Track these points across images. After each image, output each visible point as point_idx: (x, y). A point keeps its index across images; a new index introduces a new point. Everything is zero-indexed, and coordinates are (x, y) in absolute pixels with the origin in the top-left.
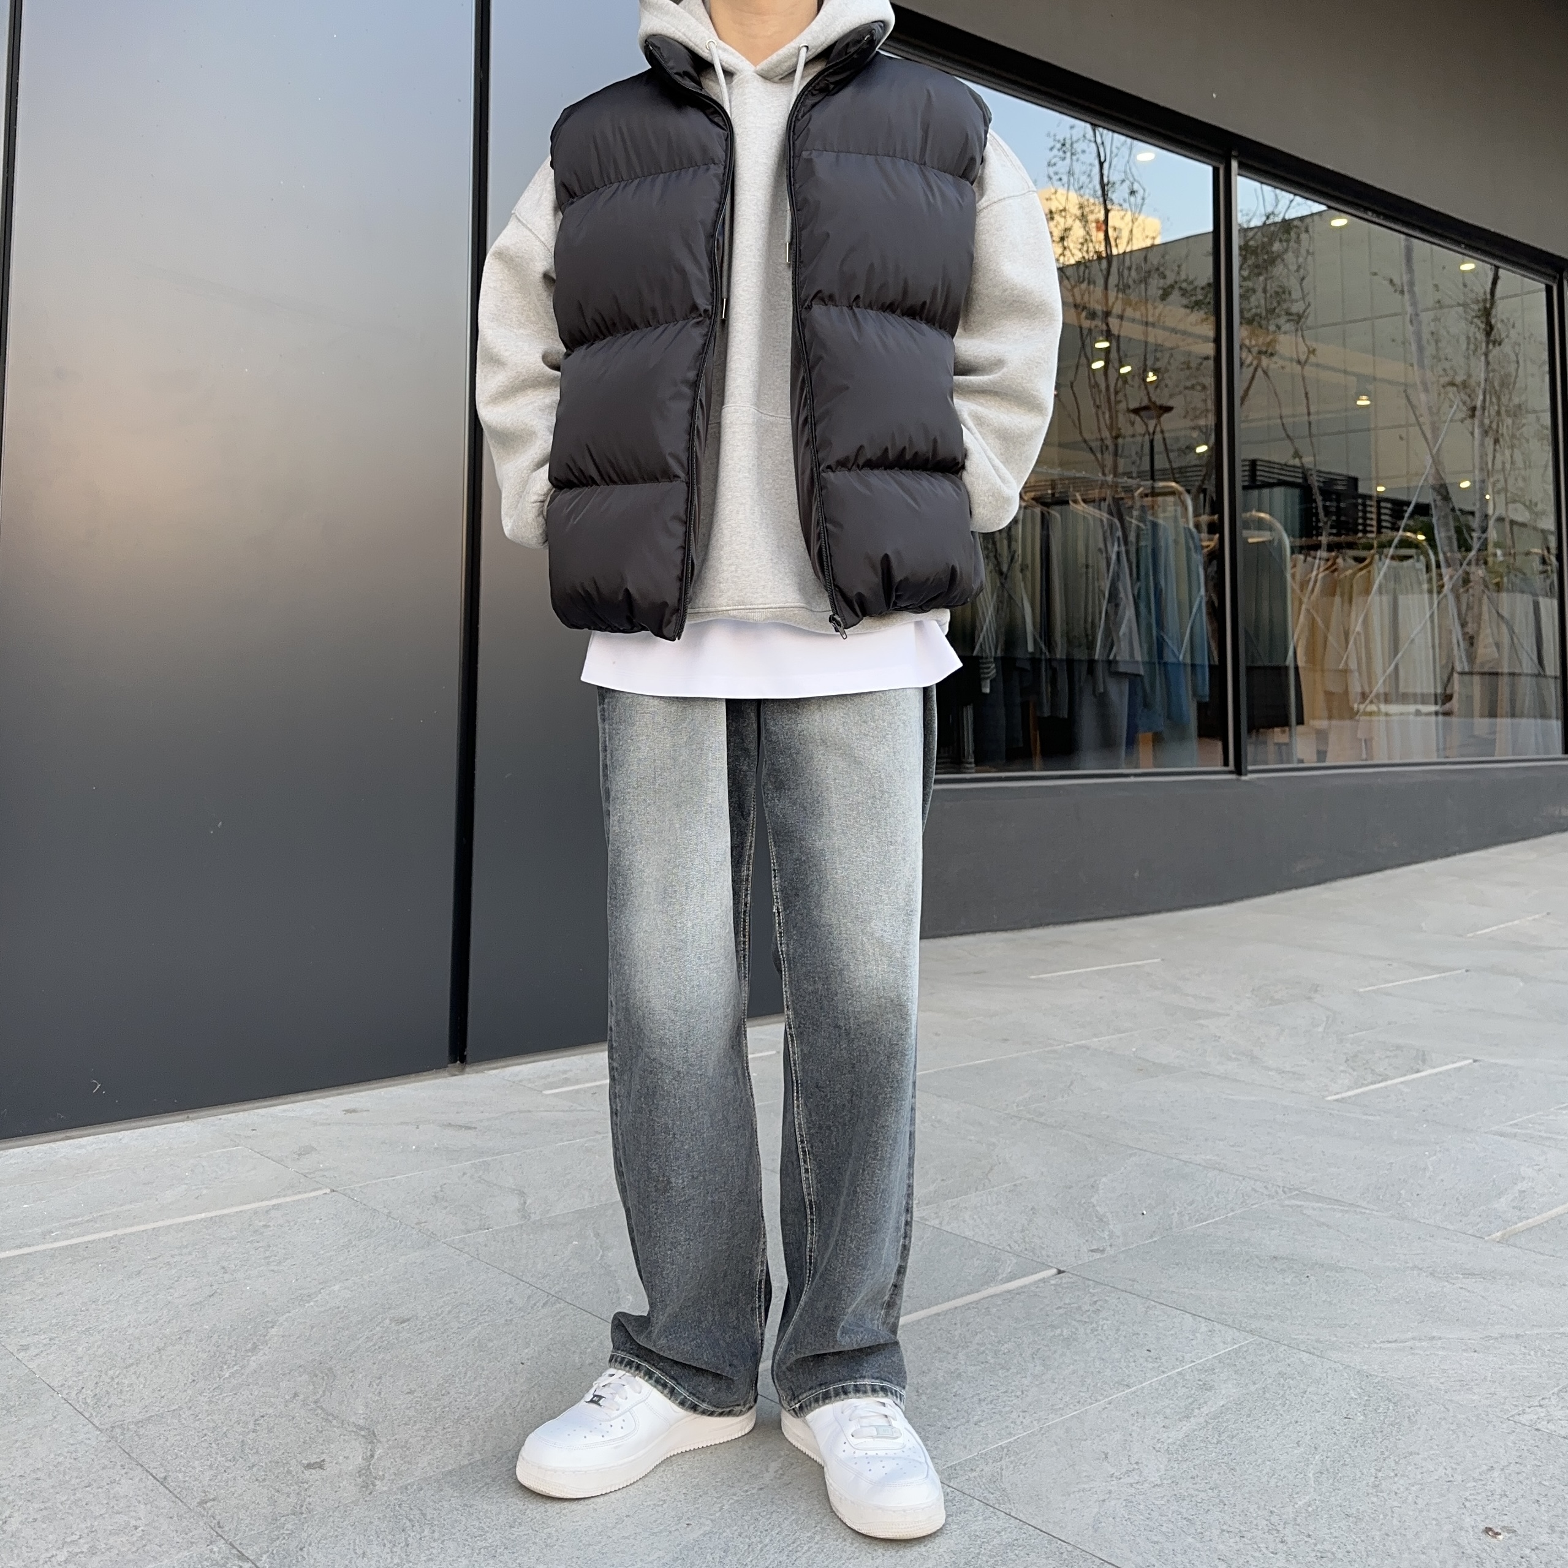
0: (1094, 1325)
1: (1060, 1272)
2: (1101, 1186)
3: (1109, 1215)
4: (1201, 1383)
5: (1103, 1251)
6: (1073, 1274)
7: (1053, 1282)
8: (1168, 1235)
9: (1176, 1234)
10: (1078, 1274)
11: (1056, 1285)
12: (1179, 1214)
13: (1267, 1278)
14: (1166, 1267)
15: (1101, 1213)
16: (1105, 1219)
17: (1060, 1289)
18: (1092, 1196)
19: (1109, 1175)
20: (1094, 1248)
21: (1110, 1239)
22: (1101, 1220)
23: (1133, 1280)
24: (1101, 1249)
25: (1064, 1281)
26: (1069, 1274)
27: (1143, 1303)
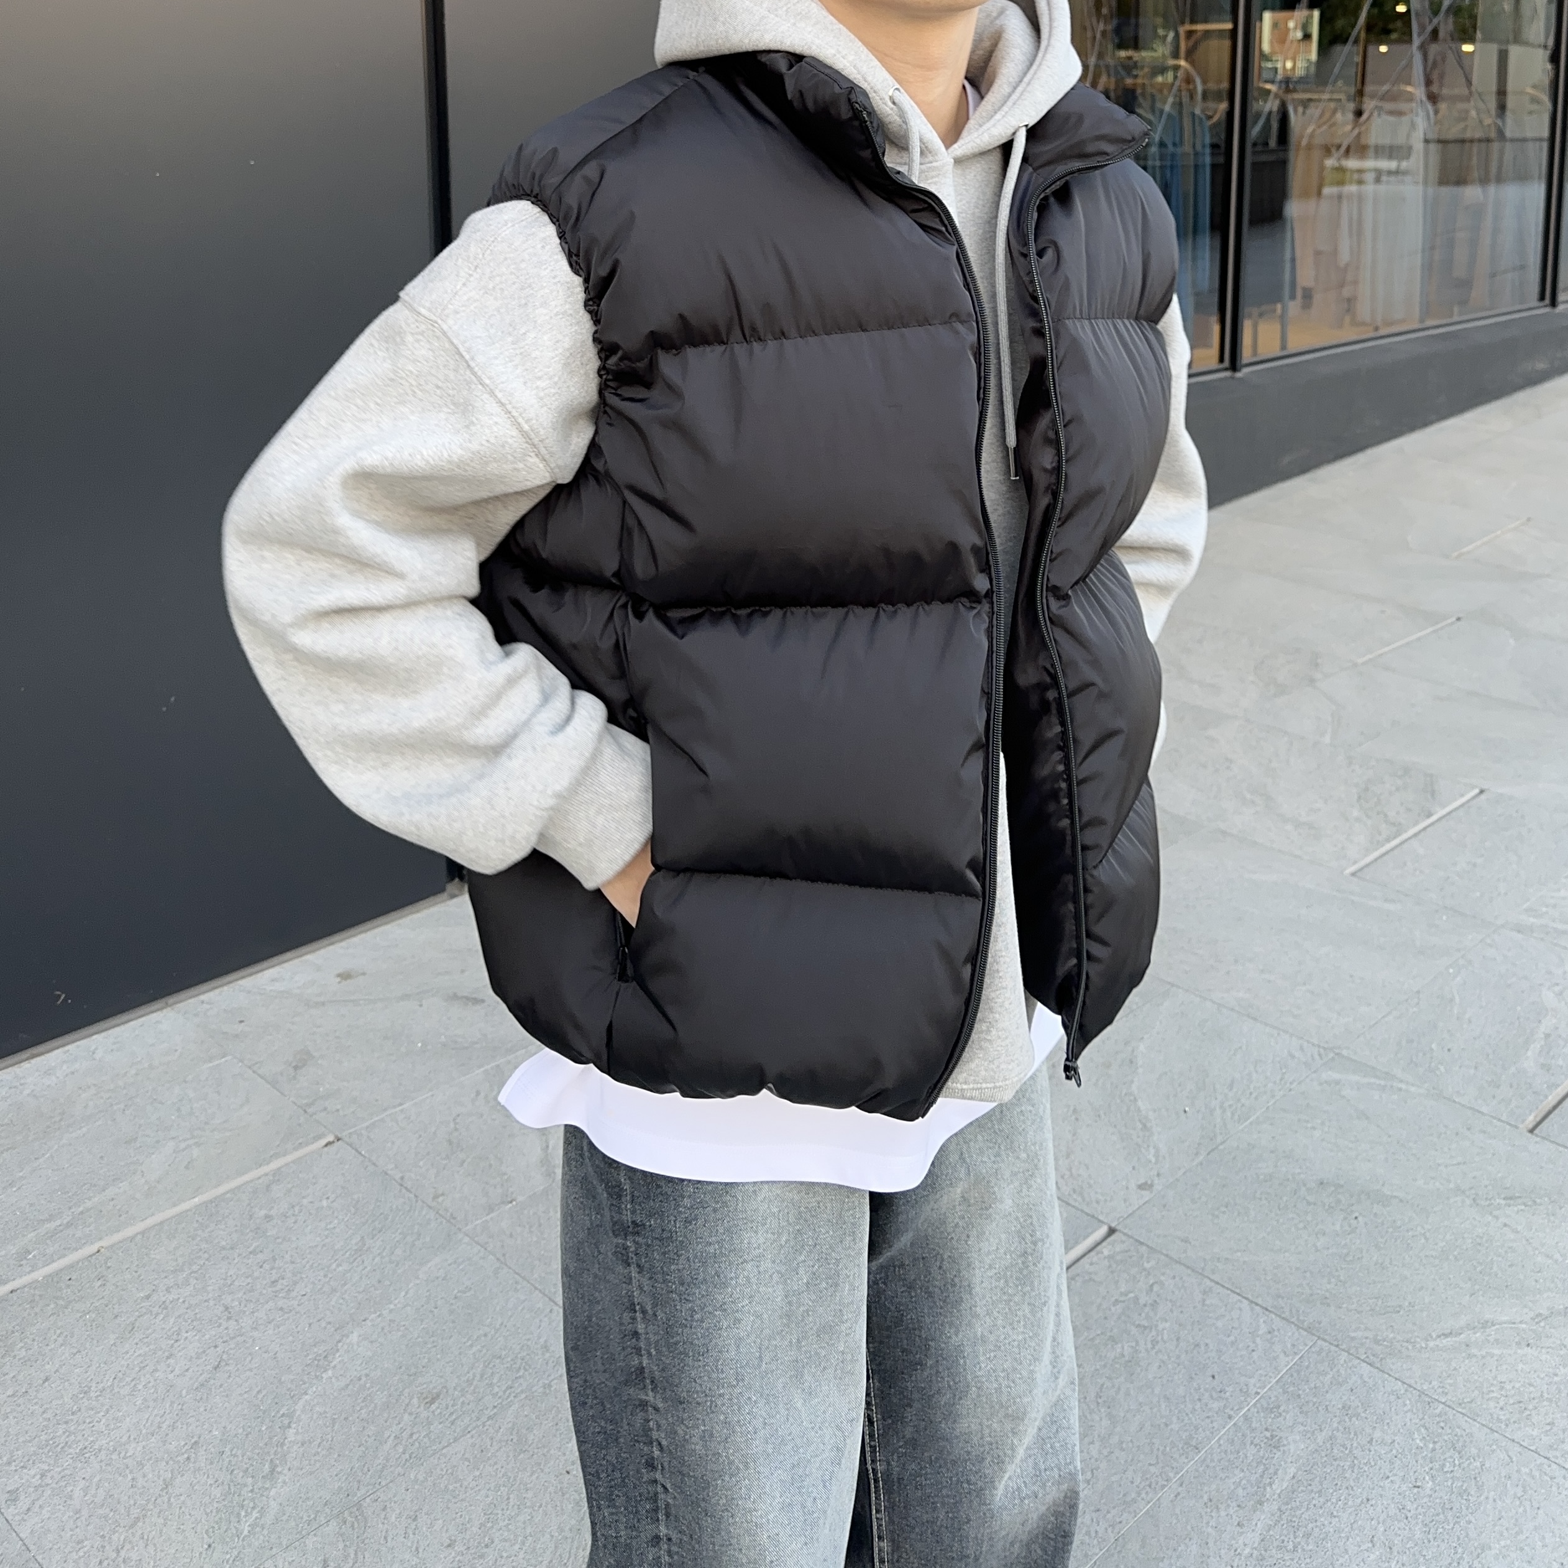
0: (1154, 1333)
1: (1112, 1231)
2: (1140, 1063)
3: (1151, 1115)
4: (1268, 1434)
5: (1151, 1186)
6: (1125, 1234)
7: (1106, 1252)
8: (1213, 1150)
9: (1221, 1147)
10: (1130, 1233)
11: (1110, 1257)
12: (1221, 1107)
13: (1317, 1224)
14: (1216, 1213)
15: (1144, 1112)
16: (1149, 1125)
17: (1114, 1266)
18: (1132, 1082)
19: (1146, 1036)
20: (1142, 1181)
21: (1156, 1163)
22: (1145, 1126)
23: (1186, 1241)
24: (1149, 1182)
25: (1118, 1249)
26: (1121, 1235)
27: (1200, 1284)
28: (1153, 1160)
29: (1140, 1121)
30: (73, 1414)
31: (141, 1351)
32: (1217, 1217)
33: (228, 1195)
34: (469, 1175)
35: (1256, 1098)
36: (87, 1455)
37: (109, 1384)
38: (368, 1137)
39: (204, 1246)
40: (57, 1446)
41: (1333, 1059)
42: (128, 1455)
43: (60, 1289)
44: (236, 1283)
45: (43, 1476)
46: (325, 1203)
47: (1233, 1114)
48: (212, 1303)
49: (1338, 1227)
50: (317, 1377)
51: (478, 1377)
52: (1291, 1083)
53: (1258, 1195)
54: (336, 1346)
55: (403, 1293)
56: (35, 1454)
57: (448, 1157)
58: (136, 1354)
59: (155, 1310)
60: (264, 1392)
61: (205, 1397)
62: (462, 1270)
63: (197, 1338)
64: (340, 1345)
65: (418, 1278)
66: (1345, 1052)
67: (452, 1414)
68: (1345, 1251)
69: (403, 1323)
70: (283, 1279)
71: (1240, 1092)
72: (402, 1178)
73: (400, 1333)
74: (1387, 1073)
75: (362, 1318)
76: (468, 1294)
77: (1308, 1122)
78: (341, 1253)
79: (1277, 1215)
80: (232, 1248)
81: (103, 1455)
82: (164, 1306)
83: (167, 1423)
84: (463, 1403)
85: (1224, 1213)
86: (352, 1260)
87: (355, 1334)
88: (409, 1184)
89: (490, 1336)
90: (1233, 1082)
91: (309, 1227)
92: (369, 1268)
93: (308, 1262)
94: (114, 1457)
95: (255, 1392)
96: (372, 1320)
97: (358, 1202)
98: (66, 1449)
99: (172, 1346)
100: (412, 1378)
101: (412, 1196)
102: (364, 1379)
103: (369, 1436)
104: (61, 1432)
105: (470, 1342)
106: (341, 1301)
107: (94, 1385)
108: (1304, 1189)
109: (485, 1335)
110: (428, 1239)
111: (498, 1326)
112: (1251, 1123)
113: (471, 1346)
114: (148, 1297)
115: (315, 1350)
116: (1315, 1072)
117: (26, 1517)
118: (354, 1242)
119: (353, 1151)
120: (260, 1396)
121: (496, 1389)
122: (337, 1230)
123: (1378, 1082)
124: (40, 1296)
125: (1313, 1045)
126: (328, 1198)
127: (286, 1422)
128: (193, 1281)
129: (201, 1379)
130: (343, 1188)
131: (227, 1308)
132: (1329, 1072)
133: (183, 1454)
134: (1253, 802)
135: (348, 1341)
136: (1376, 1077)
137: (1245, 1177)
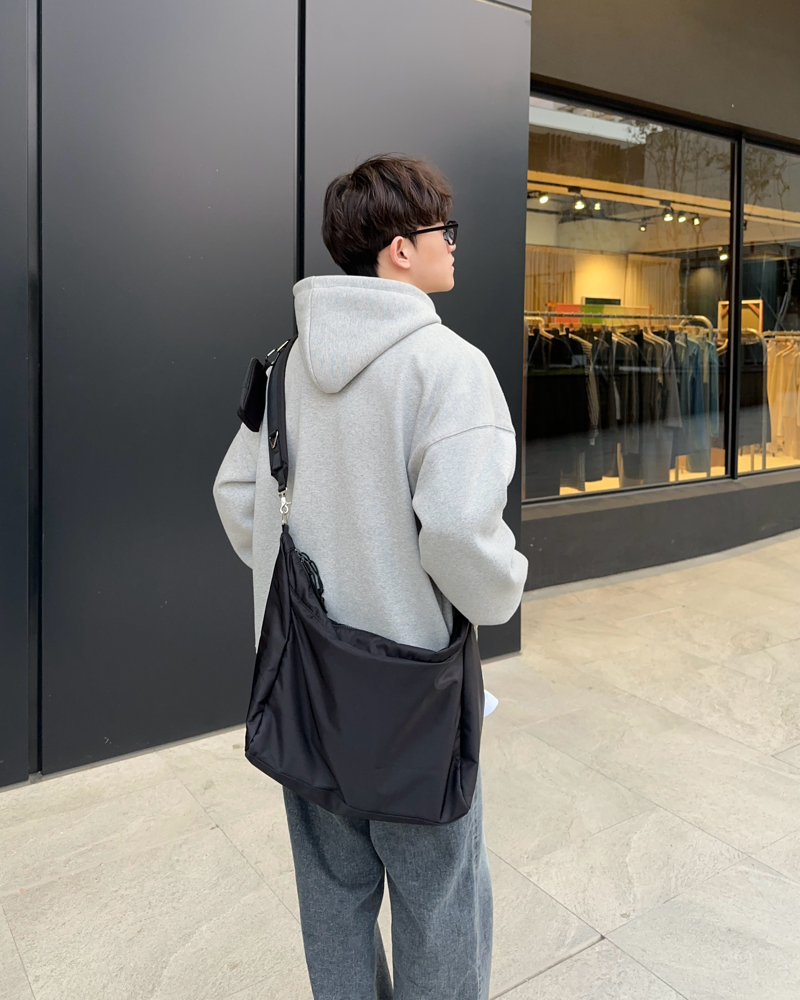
1: (602, 938)
2: (632, 846)
3: (635, 876)
5: (629, 916)
6: (609, 941)
7: (597, 949)
8: (668, 901)
9: (673, 900)
10: (612, 941)
11: (599, 953)
12: (675, 877)
13: (723, 954)
14: (664, 937)
15: (630, 874)
16: (632, 881)
17: (600, 958)
18: (627, 856)
19: (638, 832)
20: (624, 912)
21: (633, 903)
22: (630, 881)
23: (644, 950)
24: (628, 914)
25: (604, 949)
26: (607, 940)
27: (649, 977)
28: (632, 901)
29: (628, 878)
30: (72, 943)
31: (108, 918)
32: (665, 939)
33: (163, 847)
34: (274, 854)
35: (697, 875)
36: (73, 965)
37: (90, 931)
38: (231, 828)
39: (146, 870)
40: (62, 957)
41: (746, 858)
42: (91, 968)
43: (80, 881)
44: (157, 891)
45: (52, 971)
46: (204, 858)
47: (682, 882)
48: (144, 899)
49: (736, 957)
50: (183, 945)
51: (258, 959)
52: (719, 870)
53: (690, 931)
54: (195, 931)
55: (231, 910)
56: (51, 959)
57: (266, 844)
58: (105, 919)
59: (119, 898)
60: (158, 948)
61: (130, 946)
62: (261, 902)
63: (134, 915)
64: (197, 930)
65: (240, 902)
66: (754, 856)
67: (242, 976)
68: (738, 972)
69: (228, 925)
70: (178, 892)
71: (688, 870)
72: (243, 851)
73: (226, 930)
74: (777, 872)
75: (210, 919)
76: (262, 915)
77: (726, 893)
78: (207, 884)
79: (700, 944)
80: (158, 873)
81: (80, 966)
82: (122, 897)
83: (111, 955)
84: (248, 971)
85: (669, 938)
86: (211, 888)
87: (205, 926)
88: (245, 854)
89: (268, 939)
90: (684, 863)
91: (195, 869)
92: (218, 894)
93: (191, 886)
94: (85, 968)
95: (154, 947)
96: (214, 921)
97: (220, 859)
98: (64, 960)
99: (122, 918)
100: (227, 954)
101: (245, 860)
102: (204, 950)
103: (201, 980)
104: (64, 951)
105: (258, 940)
106: (202, 908)
107: (84, 930)
108: (718, 931)
109: (266, 938)
110: (248, 884)
111: (272, 935)
112: (692, 889)
113: (258, 942)
114: (116, 891)
115: (185, 931)
116: (734, 865)
117: (40, 990)
118: (214, 879)
119: (223, 834)
120: (155, 950)
121: (265, 968)
122: (207, 872)
123: (771, 876)
124: (71, 882)
125: (736, 849)
126: (206, 855)
127: (164, 965)
128: (137, 887)
129: (131, 936)
130: (215, 851)
131: (150, 903)
132: (743, 867)
133: (115, 973)
134: (719, 711)
135: (201, 929)
136: (772, 873)
137: (684, 919)
